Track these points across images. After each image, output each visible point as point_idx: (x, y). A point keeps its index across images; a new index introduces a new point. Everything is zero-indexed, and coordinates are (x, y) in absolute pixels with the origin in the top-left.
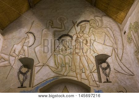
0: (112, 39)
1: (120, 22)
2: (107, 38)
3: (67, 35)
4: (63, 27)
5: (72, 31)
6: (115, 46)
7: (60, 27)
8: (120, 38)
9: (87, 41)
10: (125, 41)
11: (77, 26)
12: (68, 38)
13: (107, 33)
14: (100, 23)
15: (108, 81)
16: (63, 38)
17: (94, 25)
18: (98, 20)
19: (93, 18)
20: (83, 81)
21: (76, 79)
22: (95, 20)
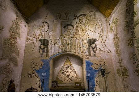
0: (100, 28)
1: (107, 16)
2: (97, 27)
3: (70, 25)
4: (68, 19)
5: (73, 22)
6: (102, 34)
7: (65, 19)
8: (106, 28)
9: (83, 30)
10: (109, 30)
11: (78, 18)
12: (71, 27)
13: (98, 24)
14: (93, 17)
16: (67, 27)
17: (89, 18)
18: (92, 15)
19: (89, 13)
20: (79, 55)
22: (90, 14)
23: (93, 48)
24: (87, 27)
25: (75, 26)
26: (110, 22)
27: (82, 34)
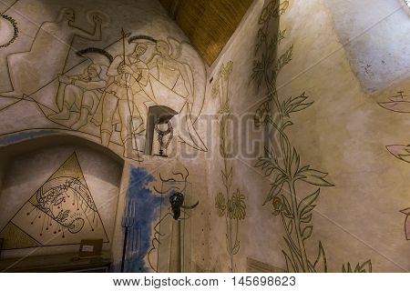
0: (188, 86)
1: (208, 61)
2: (180, 80)
3: (103, 52)
4: (98, 34)
5: (114, 46)
6: (191, 99)
8: (202, 88)
9: (140, 75)
10: (208, 95)
11: (130, 41)
12: (103, 59)
13: (183, 73)
14: (175, 53)
15: (161, 154)
16: (88, 55)
17: (164, 52)
18: (174, 47)
19: (165, 38)
21: (97, 140)
22: (168, 44)
23: (162, 134)
24: (154, 71)
25: (117, 61)
26: (215, 74)
27: (135, 87)
